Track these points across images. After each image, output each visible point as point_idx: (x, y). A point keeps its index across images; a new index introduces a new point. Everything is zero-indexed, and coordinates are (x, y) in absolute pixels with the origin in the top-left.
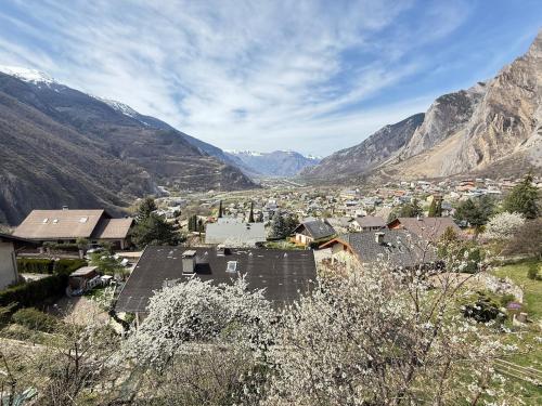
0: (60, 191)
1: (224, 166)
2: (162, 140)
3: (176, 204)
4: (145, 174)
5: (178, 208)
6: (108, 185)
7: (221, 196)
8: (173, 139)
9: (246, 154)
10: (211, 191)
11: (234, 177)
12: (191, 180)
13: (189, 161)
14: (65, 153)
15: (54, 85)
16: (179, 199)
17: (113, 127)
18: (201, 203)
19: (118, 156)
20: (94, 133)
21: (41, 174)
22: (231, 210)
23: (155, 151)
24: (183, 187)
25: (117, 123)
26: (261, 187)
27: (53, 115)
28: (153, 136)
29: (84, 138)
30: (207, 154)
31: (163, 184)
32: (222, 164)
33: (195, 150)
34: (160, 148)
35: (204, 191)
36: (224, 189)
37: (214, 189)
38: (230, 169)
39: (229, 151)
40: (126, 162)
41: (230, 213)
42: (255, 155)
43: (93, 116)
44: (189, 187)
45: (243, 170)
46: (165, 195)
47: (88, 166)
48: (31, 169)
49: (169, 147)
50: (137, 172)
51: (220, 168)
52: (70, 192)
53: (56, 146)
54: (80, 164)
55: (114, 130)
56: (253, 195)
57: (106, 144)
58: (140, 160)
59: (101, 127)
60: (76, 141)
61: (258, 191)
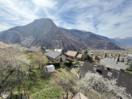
0: (72, 47)
1: (108, 42)
2: (90, 37)
3: (92, 52)
4: (86, 45)
5: (92, 53)
6: (78, 47)
7: (106, 51)
8: (93, 36)
9: (118, 38)
10: (103, 50)
11: (112, 46)
12: (97, 46)
13: (97, 41)
14: (73, 41)
15: (73, 29)
16: (93, 51)
17: (81, 35)
18: (99, 53)
19: (81, 41)
20: (77, 37)
21: (69, 45)
22: (109, 56)
23: (88, 39)
24: (94, 48)
25: (82, 34)
26: (124, 50)
27: (72, 34)
28: (88, 36)
29: (76, 38)
30: (103, 39)
31: (89, 47)
32: (107, 42)
33: (99, 38)
34: (90, 39)
35: (100, 50)
36: (107, 49)
37: (104, 49)
38: (110, 43)
39: (111, 38)
40: (82, 42)
41: (109, 57)
42: (122, 38)
43: (78, 33)
44: (96, 48)
45: (116, 44)
46: (89, 50)
47: (76, 43)
48: (69, 44)
49: (92, 38)
50: (84, 44)
51: (107, 43)
52: (73, 48)
53: (72, 40)
54: (75, 43)
55: (81, 36)
56: (120, 52)
57: (79, 39)
58: (85, 42)
59: (79, 35)
60: (75, 39)
61: (122, 51)
